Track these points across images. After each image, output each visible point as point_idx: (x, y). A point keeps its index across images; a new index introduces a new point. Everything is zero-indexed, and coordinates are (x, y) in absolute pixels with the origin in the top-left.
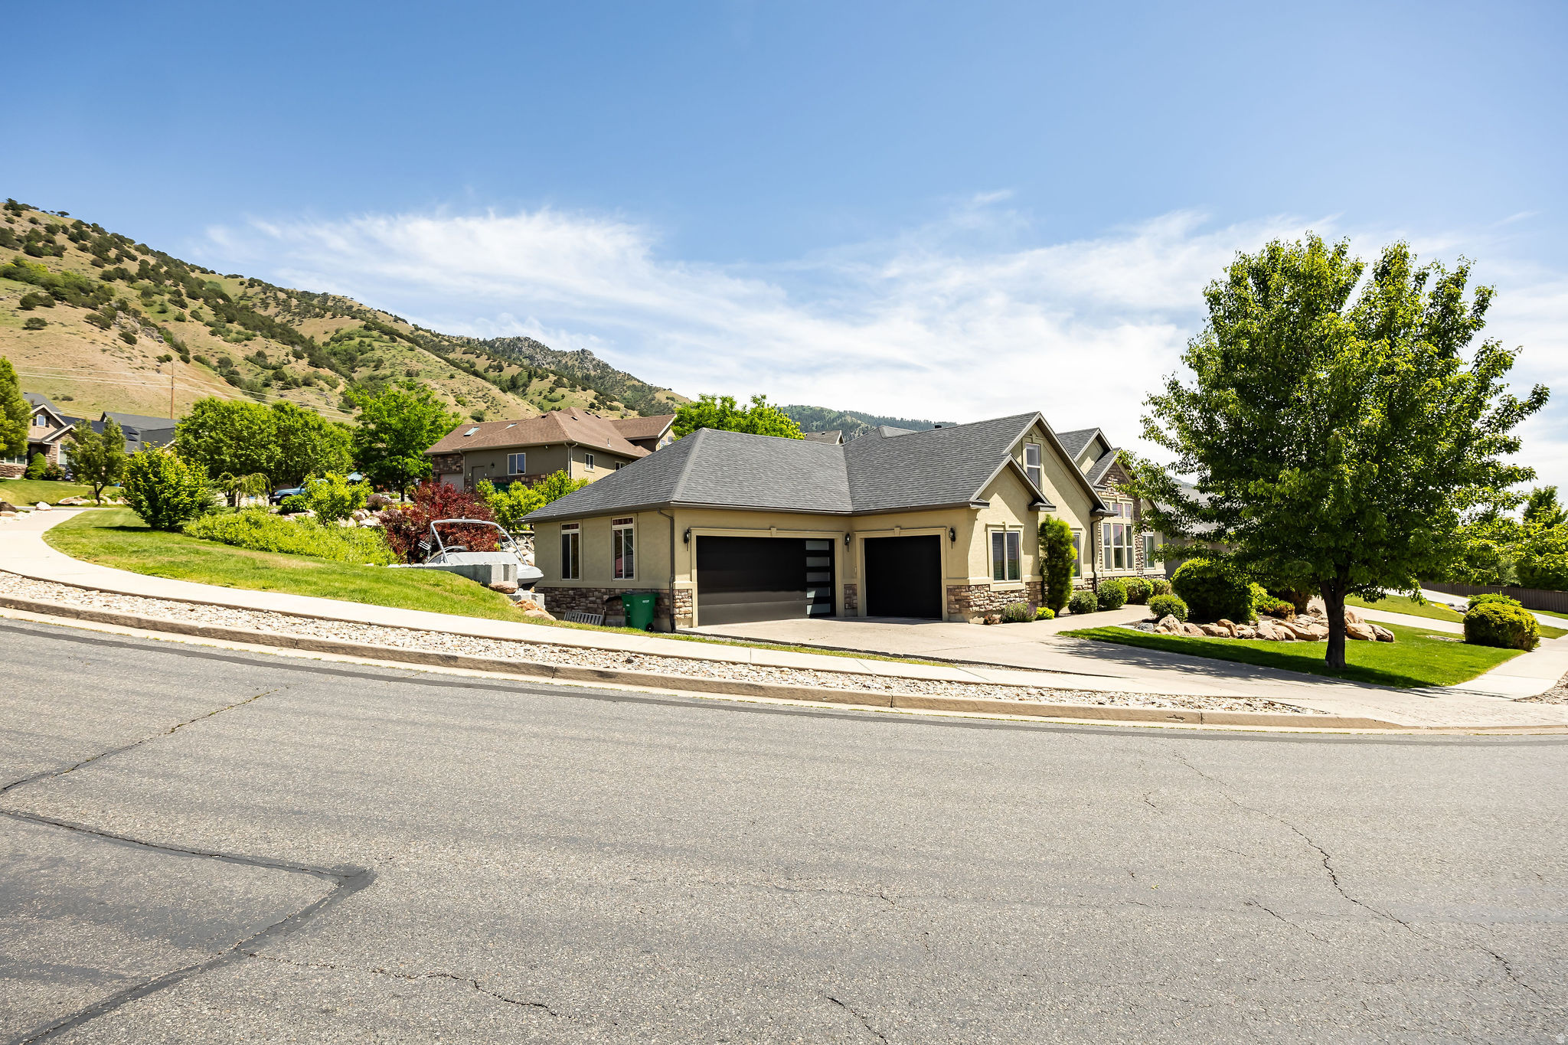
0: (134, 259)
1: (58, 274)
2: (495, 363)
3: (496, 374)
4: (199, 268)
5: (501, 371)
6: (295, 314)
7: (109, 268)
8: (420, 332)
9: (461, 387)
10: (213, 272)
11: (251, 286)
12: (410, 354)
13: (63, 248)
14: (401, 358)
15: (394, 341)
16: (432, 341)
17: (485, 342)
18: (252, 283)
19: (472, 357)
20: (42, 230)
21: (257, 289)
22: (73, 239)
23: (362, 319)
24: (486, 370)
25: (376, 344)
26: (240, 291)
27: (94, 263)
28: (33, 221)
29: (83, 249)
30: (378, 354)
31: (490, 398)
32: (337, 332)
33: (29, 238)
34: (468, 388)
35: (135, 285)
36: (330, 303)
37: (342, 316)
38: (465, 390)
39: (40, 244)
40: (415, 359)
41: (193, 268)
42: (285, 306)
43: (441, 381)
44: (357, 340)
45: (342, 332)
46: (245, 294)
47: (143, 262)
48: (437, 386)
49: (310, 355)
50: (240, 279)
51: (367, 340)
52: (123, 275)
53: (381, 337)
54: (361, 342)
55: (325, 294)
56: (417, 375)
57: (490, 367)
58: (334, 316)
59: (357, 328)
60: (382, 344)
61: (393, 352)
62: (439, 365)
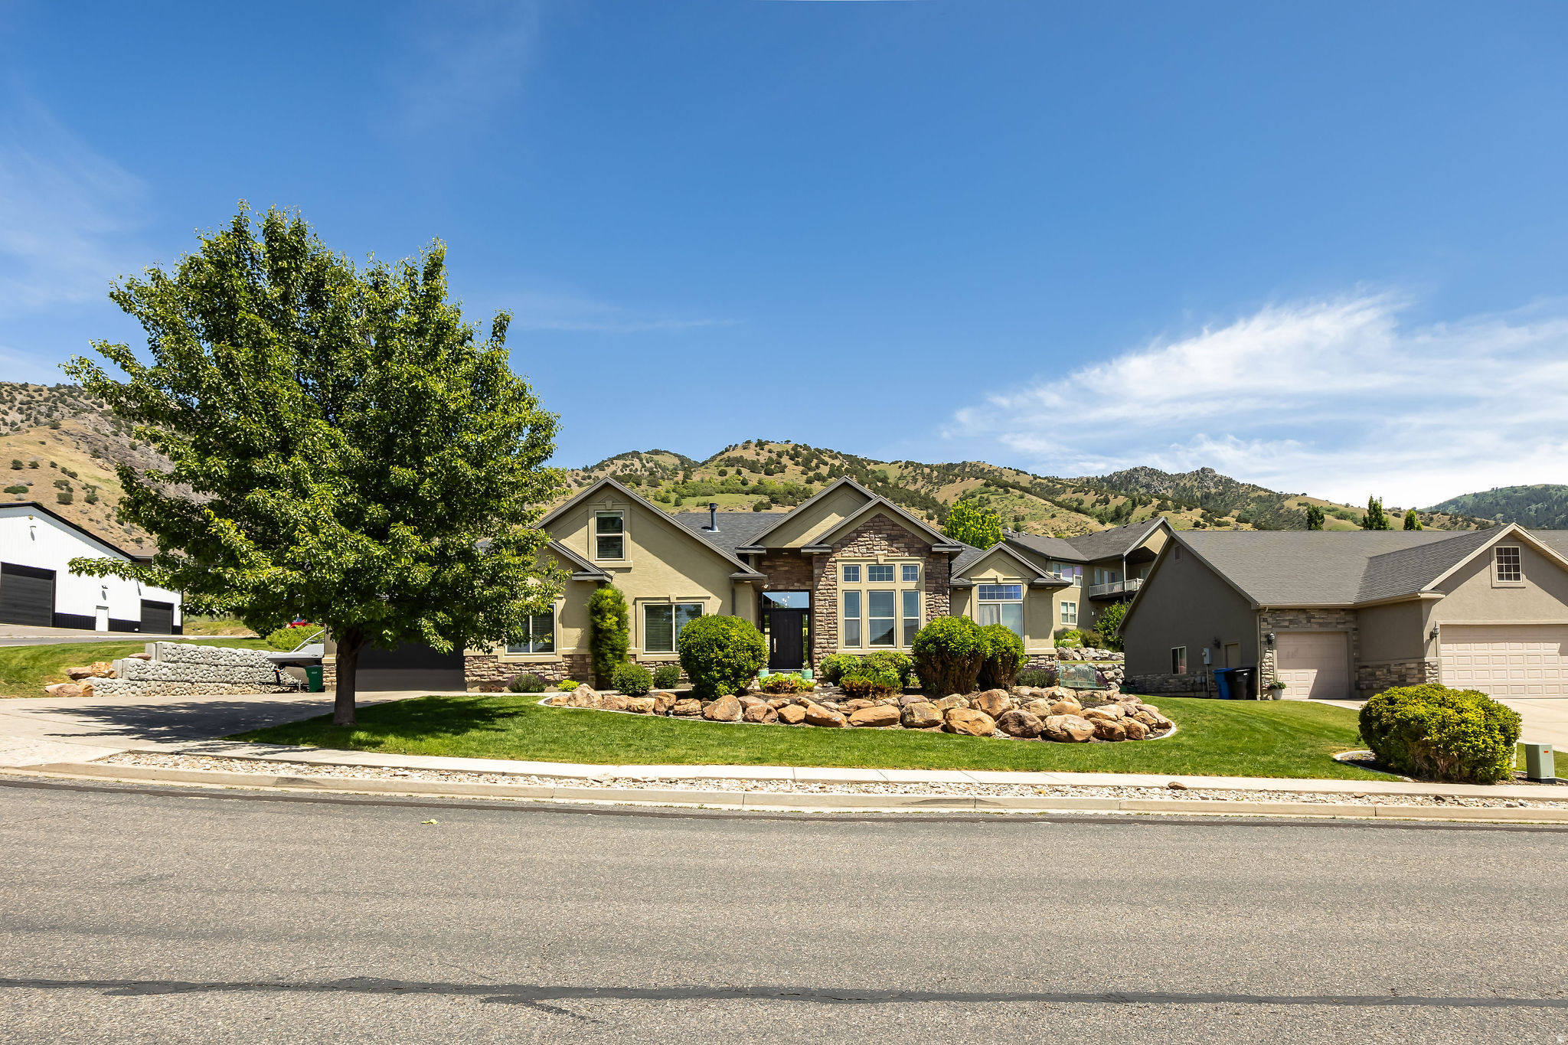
0: (826, 464)
1: (782, 484)
2: (1102, 497)
3: (1103, 507)
4: (873, 461)
5: (1107, 504)
6: (935, 484)
7: (811, 474)
8: (1038, 480)
9: (1061, 525)
10: (882, 462)
11: (906, 467)
12: (1020, 501)
13: (785, 466)
14: (1011, 507)
15: (1007, 492)
16: (1048, 486)
17: (1103, 478)
18: (908, 464)
19: (1080, 495)
20: (774, 456)
21: (911, 469)
22: (792, 459)
23: (984, 479)
24: (1093, 506)
25: (992, 498)
26: (898, 473)
27: (803, 473)
28: (770, 451)
29: (797, 464)
30: (994, 505)
31: (1088, 531)
32: (964, 492)
33: (767, 464)
34: (1067, 524)
35: (826, 483)
36: (967, 470)
37: (969, 478)
38: (1064, 526)
39: (773, 467)
40: (1024, 505)
41: (869, 462)
42: (928, 479)
43: (1044, 522)
44: (979, 496)
45: (968, 492)
46: (902, 474)
47: (833, 465)
48: (1039, 527)
49: (939, 516)
50: (900, 464)
51: (985, 496)
52: (819, 478)
53: (996, 491)
54: (981, 497)
55: (964, 462)
56: (1023, 519)
57: (1097, 501)
58: (962, 480)
59: (979, 486)
60: (997, 497)
61: (1006, 502)
62: (1044, 507)
